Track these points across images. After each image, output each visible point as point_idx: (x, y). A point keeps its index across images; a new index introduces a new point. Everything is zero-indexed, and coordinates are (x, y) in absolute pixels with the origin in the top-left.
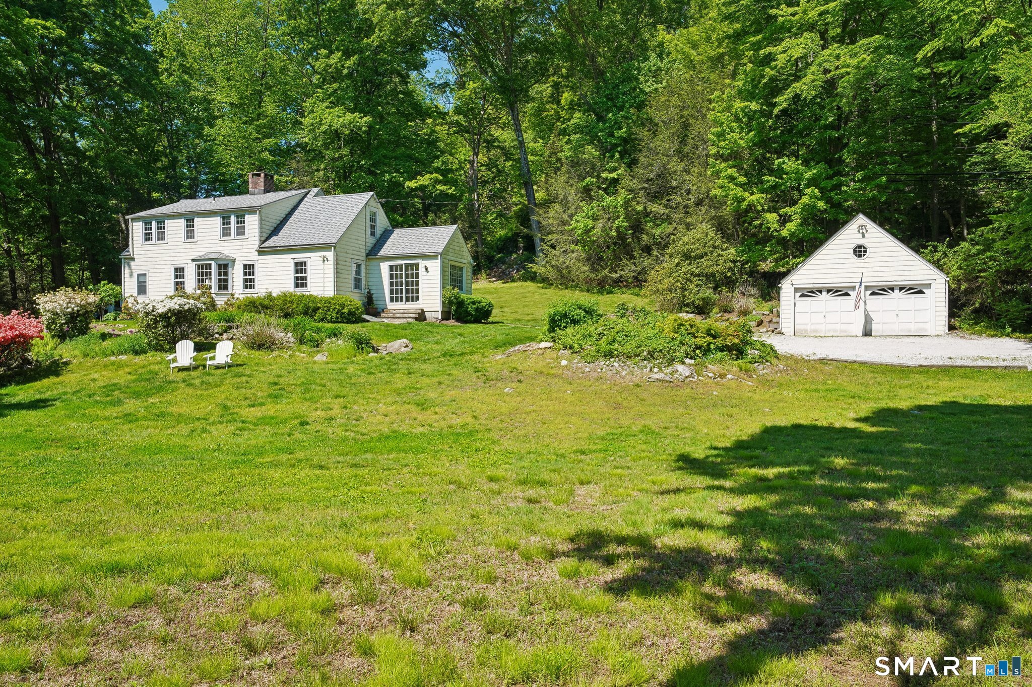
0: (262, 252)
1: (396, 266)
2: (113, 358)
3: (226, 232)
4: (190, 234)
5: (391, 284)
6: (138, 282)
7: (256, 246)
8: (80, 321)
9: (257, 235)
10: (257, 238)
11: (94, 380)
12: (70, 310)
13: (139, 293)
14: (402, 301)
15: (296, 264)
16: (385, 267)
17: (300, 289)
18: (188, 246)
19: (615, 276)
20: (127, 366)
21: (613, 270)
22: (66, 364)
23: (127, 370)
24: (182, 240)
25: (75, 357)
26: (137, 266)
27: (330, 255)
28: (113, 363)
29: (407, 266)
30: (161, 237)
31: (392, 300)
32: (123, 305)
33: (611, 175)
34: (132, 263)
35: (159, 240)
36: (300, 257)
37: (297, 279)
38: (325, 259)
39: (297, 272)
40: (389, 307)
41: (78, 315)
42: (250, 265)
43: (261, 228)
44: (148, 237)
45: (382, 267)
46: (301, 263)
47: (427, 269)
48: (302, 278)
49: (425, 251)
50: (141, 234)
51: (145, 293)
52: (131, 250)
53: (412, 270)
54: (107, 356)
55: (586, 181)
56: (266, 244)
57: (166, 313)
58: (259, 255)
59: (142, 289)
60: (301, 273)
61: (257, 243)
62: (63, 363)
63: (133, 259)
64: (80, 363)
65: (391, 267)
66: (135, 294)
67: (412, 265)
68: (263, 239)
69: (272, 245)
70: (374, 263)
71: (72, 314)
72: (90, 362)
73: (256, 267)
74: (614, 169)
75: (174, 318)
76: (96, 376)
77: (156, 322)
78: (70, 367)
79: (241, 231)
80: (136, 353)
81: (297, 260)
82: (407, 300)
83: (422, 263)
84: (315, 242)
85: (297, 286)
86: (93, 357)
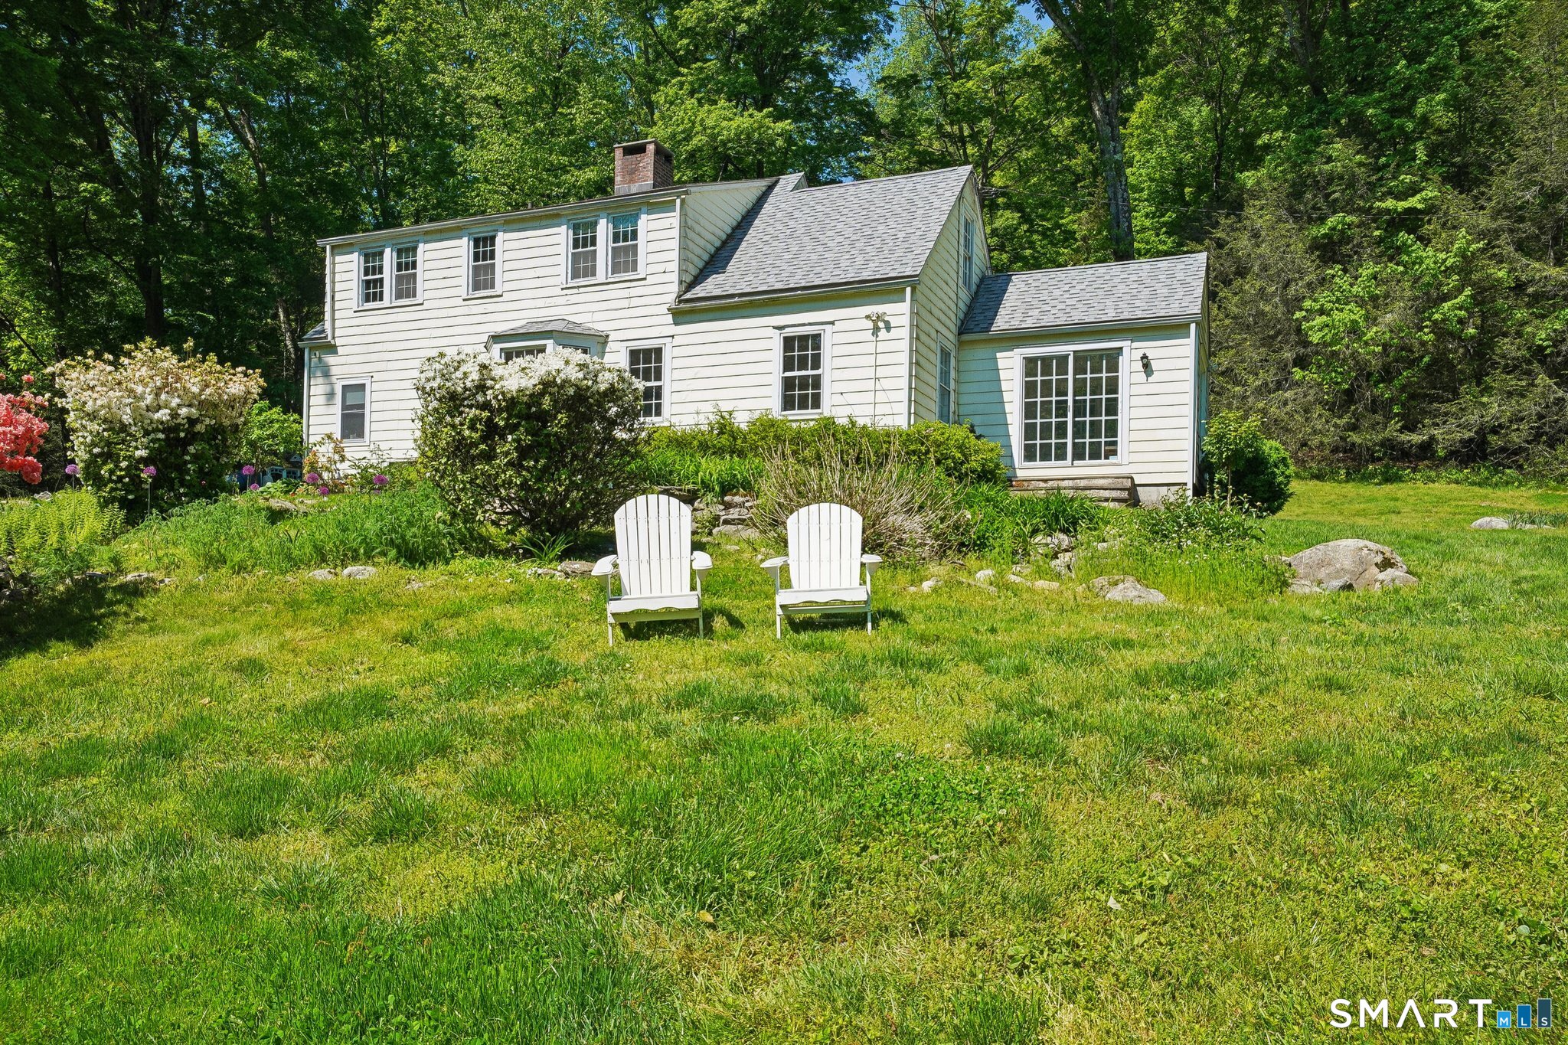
0: (685, 312)
1: (1046, 361)
2: (322, 574)
3: (582, 266)
4: (483, 277)
5: (1029, 411)
6: (344, 407)
7: (671, 299)
8: (196, 458)
9: (674, 266)
10: (674, 277)
11: (251, 668)
12: (163, 415)
13: (345, 435)
14: (1060, 456)
15: (788, 343)
16: (1011, 366)
17: (795, 414)
18: (477, 308)
19: (1416, 438)
20: (389, 606)
21: (1410, 427)
22: (134, 591)
23: (392, 623)
24: (463, 292)
25: (172, 566)
26: (343, 367)
27: (899, 312)
28: (324, 596)
29: (1080, 358)
30: (406, 288)
31: (1029, 454)
32: (306, 461)
33: (1402, 205)
34: (331, 360)
35: (399, 296)
36: (801, 321)
37: (788, 384)
38: (880, 325)
39: (788, 365)
40: (1020, 474)
41: (193, 437)
42: (647, 353)
43: (683, 248)
44: (372, 290)
45: (1001, 364)
46: (803, 339)
47: (1147, 366)
48: (804, 382)
49: (1140, 314)
50: (354, 285)
51: (361, 435)
52: (328, 325)
53: (1096, 369)
54: (295, 563)
55: (1331, 221)
56: (698, 291)
57: (535, 398)
58: (676, 323)
59: (353, 423)
60: (803, 366)
61: (674, 288)
62: (122, 588)
63: (332, 349)
64: (191, 589)
65: (1030, 364)
66: (337, 435)
67: (1097, 357)
68: (689, 279)
69: (717, 292)
70: (980, 353)
71: (170, 429)
72: (230, 587)
73: (667, 356)
74: (1413, 190)
75: (563, 418)
76: (258, 647)
77: (491, 432)
78: (146, 606)
79: (625, 259)
80: (413, 556)
81: (789, 332)
82: (1079, 455)
83: (1131, 352)
84: (850, 276)
85: (788, 403)
86: (240, 569)
